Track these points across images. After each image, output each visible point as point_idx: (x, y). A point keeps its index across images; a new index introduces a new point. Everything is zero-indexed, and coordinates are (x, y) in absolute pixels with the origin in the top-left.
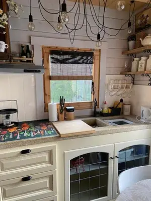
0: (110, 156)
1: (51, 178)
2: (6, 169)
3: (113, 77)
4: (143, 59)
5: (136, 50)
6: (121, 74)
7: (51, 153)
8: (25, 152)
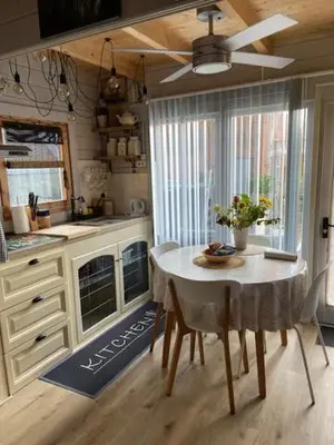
0: (116, 258)
1: (63, 295)
2: (14, 290)
3: (84, 163)
4: (123, 140)
5: (110, 129)
6: (94, 159)
7: (60, 261)
8: (33, 262)
